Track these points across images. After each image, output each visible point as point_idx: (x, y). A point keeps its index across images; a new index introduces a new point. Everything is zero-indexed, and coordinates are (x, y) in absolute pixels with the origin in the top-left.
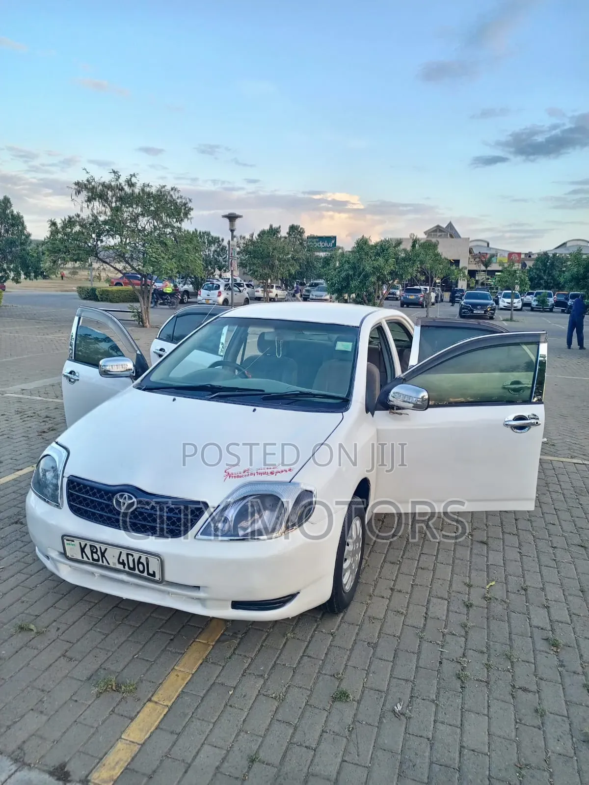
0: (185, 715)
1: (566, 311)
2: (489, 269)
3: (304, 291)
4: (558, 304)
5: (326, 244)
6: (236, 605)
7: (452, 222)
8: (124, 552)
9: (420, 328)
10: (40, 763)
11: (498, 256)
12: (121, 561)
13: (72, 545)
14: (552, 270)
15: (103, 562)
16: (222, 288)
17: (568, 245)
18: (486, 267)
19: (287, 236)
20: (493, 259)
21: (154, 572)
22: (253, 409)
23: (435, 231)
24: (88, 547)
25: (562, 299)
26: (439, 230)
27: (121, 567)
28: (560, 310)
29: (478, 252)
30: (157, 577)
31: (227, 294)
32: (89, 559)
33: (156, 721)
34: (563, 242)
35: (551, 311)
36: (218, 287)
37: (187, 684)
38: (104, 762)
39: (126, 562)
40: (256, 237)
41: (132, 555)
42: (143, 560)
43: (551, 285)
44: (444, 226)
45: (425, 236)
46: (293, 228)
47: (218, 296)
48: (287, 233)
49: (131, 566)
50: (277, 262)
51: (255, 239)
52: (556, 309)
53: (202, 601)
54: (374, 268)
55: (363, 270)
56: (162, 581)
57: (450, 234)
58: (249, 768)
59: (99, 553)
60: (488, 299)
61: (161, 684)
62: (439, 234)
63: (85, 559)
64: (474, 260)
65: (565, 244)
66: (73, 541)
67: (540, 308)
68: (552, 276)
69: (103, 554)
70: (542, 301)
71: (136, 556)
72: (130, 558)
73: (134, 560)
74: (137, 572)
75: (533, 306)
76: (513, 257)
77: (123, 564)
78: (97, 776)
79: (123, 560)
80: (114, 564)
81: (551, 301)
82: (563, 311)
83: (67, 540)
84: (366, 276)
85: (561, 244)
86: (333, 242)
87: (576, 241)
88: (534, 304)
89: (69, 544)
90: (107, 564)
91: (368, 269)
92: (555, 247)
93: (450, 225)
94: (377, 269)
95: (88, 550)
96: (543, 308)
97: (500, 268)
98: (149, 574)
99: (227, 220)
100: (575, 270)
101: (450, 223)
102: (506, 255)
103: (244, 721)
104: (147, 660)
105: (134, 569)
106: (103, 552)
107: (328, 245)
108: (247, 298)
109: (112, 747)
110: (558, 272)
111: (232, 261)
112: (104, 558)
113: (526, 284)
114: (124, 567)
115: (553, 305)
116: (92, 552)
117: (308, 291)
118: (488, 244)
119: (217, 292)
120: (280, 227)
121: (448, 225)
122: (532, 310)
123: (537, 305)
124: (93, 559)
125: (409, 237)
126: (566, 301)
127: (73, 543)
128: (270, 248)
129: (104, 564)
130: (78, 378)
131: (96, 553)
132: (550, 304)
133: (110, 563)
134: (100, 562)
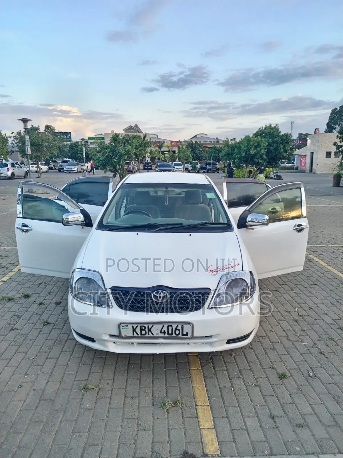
0: (221, 407)
1: (206, 172)
2: (161, 150)
3: (58, 165)
4: (202, 168)
5: (65, 137)
6: (229, 342)
7: (137, 124)
8: (166, 326)
9: (226, 183)
10: (172, 455)
11: (165, 143)
12: (163, 331)
13: (126, 328)
14: (195, 150)
15: (149, 334)
16: (9, 166)
17: (198, 136)
18: (160, 149)
19: (44, 132)
20: (163, 144)
21: (187, 333)
22: (189, 235)
23: (129, 129)
24: (139, 328)
25: (203, 165)
26: (132, 128)
27: (162, 335)
28: (203, 171)
29: (155, 141)
30: (189, 336)
31: (13, 170)
32: (138, 335)
33: (210, 415)
34: (195, 135)
35: (198, 172)
36: (6, 165)
37: (207, 392)
38: (205, 443)
39: (166, 331)
40: (23, 133)
41: (172, 326)
42: (180, 328)
43: (196, 158)
44: (133, 126)
45: (124, 132)
46: (47, 127)
47: (7, 171)
48: (44, 130)
49: (170, 332)
50: (45, 149)
51: (23, 134)
52: (201, 171)
53: (211, 344)
54: (125, 151)
55: (118, 152)
56: (192, 337)
57: (138, 131)
58: (274, 421)
59: (147, 330)
60: (170, 167)
61: (194, 396)
62: (131, 130)
63: (135, 335)
64: (153, 145)
65: (196, 136)
66: (128, 326)
67: (193, 171)
68: (196, 153)
69: (149, 330)
70: (194, 167)
71: (174, 326)
72: (170, 328)
73: (172, 329)
74: (174, 335)
75: (189, 170)
76: (173, 144)
77: (164, 333)
78: (209, 450)
79: (164, 330)
80: (157, 334)
81: (199, 166)
82: (204, 172)
83: (123, 326)
84: (121, 155)
85: (193, 136)
86: (69, 135)
87: (201, 135)
88: (190, 168)
89: (124, 328)
90: (152, 335)
91: (122, 151)
92: (191, 138)
93: (136, 125)
94: (127, 152)
95: (138, 330)
96: (195, 171)
97: (168, 150)
98: (183, 335)
99: (22, 123)
100: (227, 150)
101: (136, 124)
102: (170, 142)
103: (251, 401)
104: (175, 386)
105: (172, 334)
106: (149, 328)
107: (66, 137)
108: (26, 172)
109: (201, 434)
110: (198, 151)
111: (27, 148)
112: (150, 332)
113: (190, 158)
114: (165, 335)
115: (199, 169)
116: (141, 330)
117: (61, 166)
118: (157, 136)
119: (6, 168)
120: (39, 126)
121: (135, 125)
122: (189, 172)
123: (191, 169)
124: (141, 334)
125: (111, 133)
126: (206, 167)
127: (127, 327)
128: (40, 140)
129: (150, 336)
130: (32, 229)
131: (144, 330)
132: (198, 168)
133: (154, 334)
134: (147, 335)
